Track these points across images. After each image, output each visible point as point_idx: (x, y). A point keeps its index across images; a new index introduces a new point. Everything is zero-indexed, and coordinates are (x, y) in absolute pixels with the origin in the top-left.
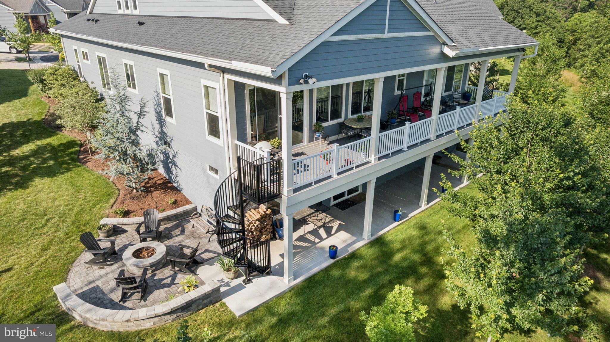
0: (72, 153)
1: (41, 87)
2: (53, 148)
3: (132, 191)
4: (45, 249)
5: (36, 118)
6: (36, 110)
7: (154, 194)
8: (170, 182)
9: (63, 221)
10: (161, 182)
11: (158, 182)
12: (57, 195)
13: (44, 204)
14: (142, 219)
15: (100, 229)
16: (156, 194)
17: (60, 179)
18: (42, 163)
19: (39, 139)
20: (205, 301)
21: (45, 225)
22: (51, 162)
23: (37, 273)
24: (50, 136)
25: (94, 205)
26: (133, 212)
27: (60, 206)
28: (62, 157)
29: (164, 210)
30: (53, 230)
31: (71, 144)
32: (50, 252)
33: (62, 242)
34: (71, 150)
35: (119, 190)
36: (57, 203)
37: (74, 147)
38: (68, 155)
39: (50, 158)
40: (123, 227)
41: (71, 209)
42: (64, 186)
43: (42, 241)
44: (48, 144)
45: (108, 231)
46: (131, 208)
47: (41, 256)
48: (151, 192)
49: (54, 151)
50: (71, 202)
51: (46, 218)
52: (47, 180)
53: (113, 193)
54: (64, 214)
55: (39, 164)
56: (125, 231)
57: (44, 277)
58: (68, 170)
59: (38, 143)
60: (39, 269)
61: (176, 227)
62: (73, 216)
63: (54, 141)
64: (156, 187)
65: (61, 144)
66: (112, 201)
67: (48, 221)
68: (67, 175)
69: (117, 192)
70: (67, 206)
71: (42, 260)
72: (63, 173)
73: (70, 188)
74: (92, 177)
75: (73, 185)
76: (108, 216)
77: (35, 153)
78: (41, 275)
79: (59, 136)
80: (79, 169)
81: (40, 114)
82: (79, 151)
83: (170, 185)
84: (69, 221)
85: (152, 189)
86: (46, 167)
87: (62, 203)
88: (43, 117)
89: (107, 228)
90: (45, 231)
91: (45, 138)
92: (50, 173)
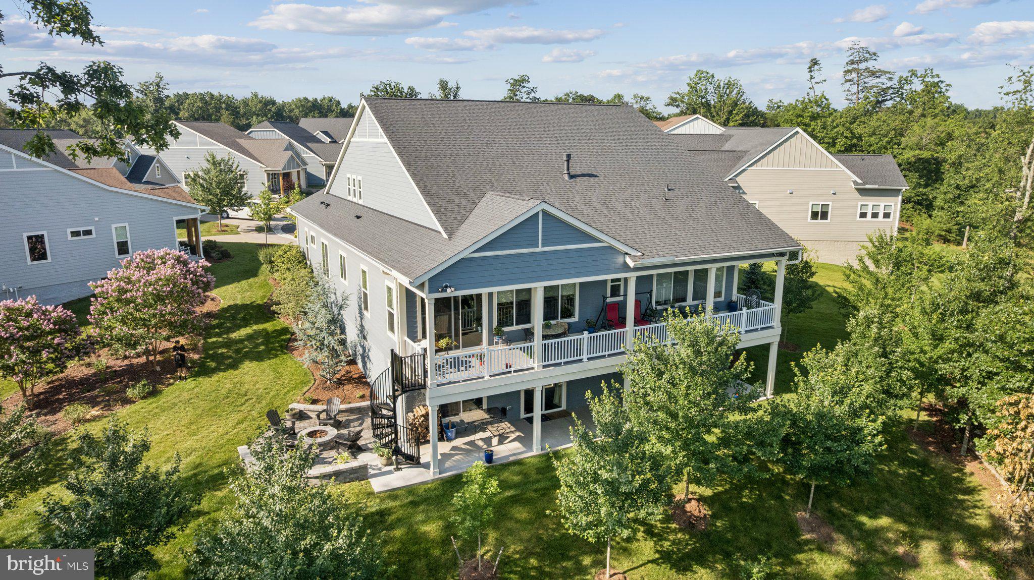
0: (283, 340)
1: (269, 268)
2: (267, 333)
3: (326, 382)
4: (239, 423)
5: (259, 302)
6: (261, 293)
7: (345, 387)
8: (365, 378)
9: (259, 403)
10: (356, 376)
11: (354, 376)
12: (259, 379)
13: (247, 386)
14: (325, 407)
15: (287, 411)
16: (348, 388)
17: (266, 364)
18: (254, 348)
19: (256, 323)
20: (352, 476)
21: (244, 404)
22: (262, 347)
23: (229, 440)
24: (267, 321)
25: (289, 391)
26: (321, 401)
27: (259, 389)
28: (273, 343)
29: (349, 403)
30: (249, 409)
31: (285, 330)
32: (243, 426)
33: (254, 420)
34: (282, 337)
35: (315, 380)
36: (257, 386)
37: (286, 335)
38: (278, 342)
39: (262, 344)
40: (309, 413)
41: (268, 393)
42: (267, 371)
43: (239, 416)
44: (263, 330)
45: (294, 415)
46: (320, 398)
47: (235, 428)
48: (344, 384)
49: (267, 335)
50: (270, 387)
51: (246, 398)
52: (255, 364)
53: (308, 382)
54: (261, 396)
55: (251, 348)
56: (309, 418)
57: (233, 444)
58: (276, 356)
59: (255, 327)
60: (231, 437)
61: (358, 419)
62: (268, 398)
63: (269, 326)
64: (350, 380)
65: (275, 330)
66: (305, 389)
67: (247, 401)
68: (273, 361)
69: (313, 382)
70: (265, 389)
71: (235, 431)
72: (270, 359)
73: (272, 373)
74: (294, 366)
75: (275, 370)
76: (298, 402)
77: (250, 337)
78: (232, 442)
79: (275, 322)
80: (285, 356)
81: (263, 297)
82: (290, 339)
83: (364, 380)
84: (264, 403)
85: (346, 382)
86: (257, 352)
87: (262, 386)
88: (265, 301)
89: (294, 412)
90: (242, 409)
91: (262, 323)
92: (259, 357)
